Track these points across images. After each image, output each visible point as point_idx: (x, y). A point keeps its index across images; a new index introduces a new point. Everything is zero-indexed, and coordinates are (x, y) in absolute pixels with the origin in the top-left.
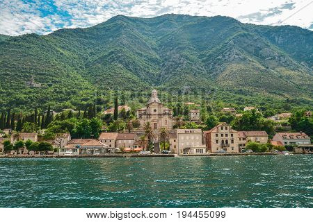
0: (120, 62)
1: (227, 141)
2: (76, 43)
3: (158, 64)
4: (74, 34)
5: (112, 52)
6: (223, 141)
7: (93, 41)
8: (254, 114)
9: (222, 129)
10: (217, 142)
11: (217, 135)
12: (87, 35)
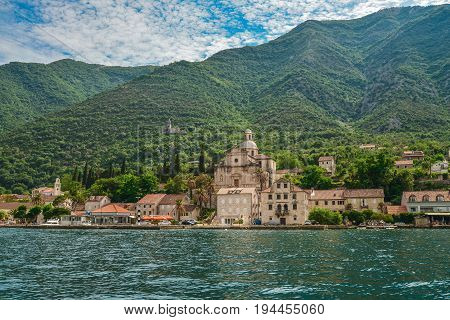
0: (299, 89)
1: (286, 206)
2: (242, 68)
3: (362, 87)
4: (240, 56)
5: (289, 76)
6: (279, 206)
7: (266, 64)
8: (381, 161)
9: (279, 186)
10: (270, 207)
11: (270, 197)
12: (259, 55)
